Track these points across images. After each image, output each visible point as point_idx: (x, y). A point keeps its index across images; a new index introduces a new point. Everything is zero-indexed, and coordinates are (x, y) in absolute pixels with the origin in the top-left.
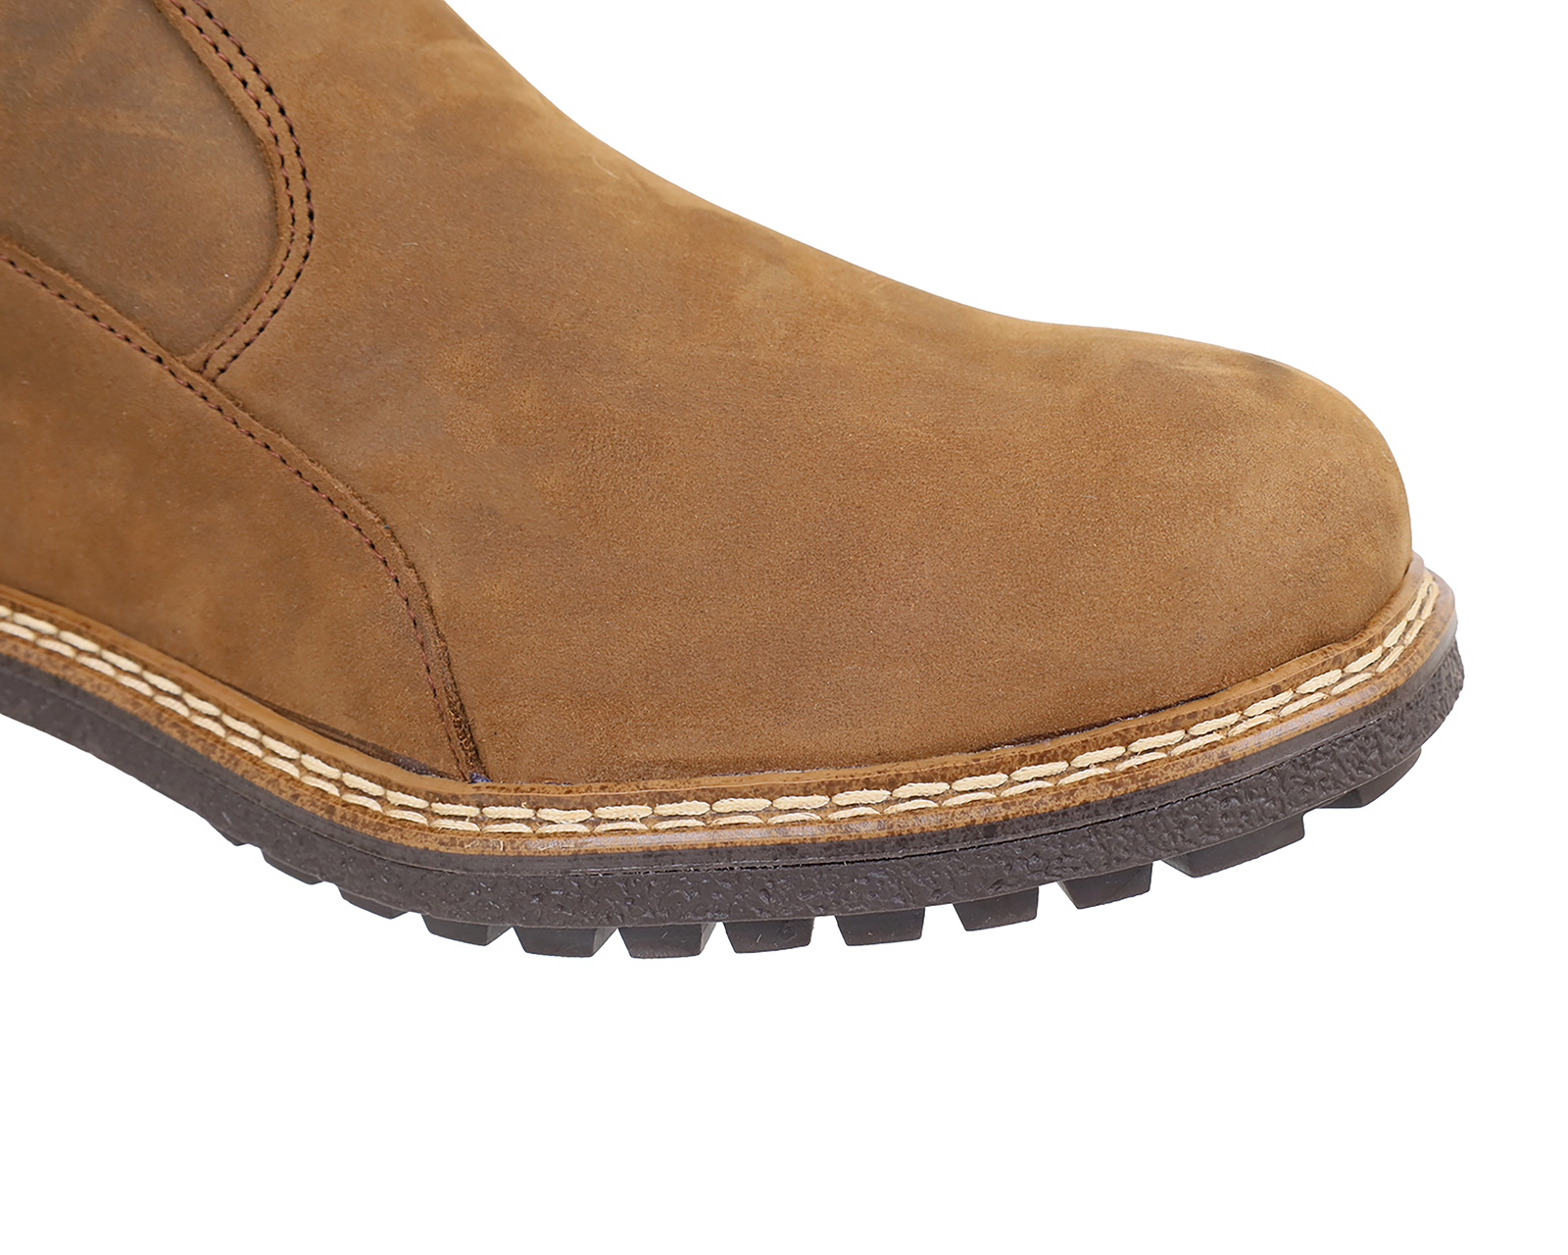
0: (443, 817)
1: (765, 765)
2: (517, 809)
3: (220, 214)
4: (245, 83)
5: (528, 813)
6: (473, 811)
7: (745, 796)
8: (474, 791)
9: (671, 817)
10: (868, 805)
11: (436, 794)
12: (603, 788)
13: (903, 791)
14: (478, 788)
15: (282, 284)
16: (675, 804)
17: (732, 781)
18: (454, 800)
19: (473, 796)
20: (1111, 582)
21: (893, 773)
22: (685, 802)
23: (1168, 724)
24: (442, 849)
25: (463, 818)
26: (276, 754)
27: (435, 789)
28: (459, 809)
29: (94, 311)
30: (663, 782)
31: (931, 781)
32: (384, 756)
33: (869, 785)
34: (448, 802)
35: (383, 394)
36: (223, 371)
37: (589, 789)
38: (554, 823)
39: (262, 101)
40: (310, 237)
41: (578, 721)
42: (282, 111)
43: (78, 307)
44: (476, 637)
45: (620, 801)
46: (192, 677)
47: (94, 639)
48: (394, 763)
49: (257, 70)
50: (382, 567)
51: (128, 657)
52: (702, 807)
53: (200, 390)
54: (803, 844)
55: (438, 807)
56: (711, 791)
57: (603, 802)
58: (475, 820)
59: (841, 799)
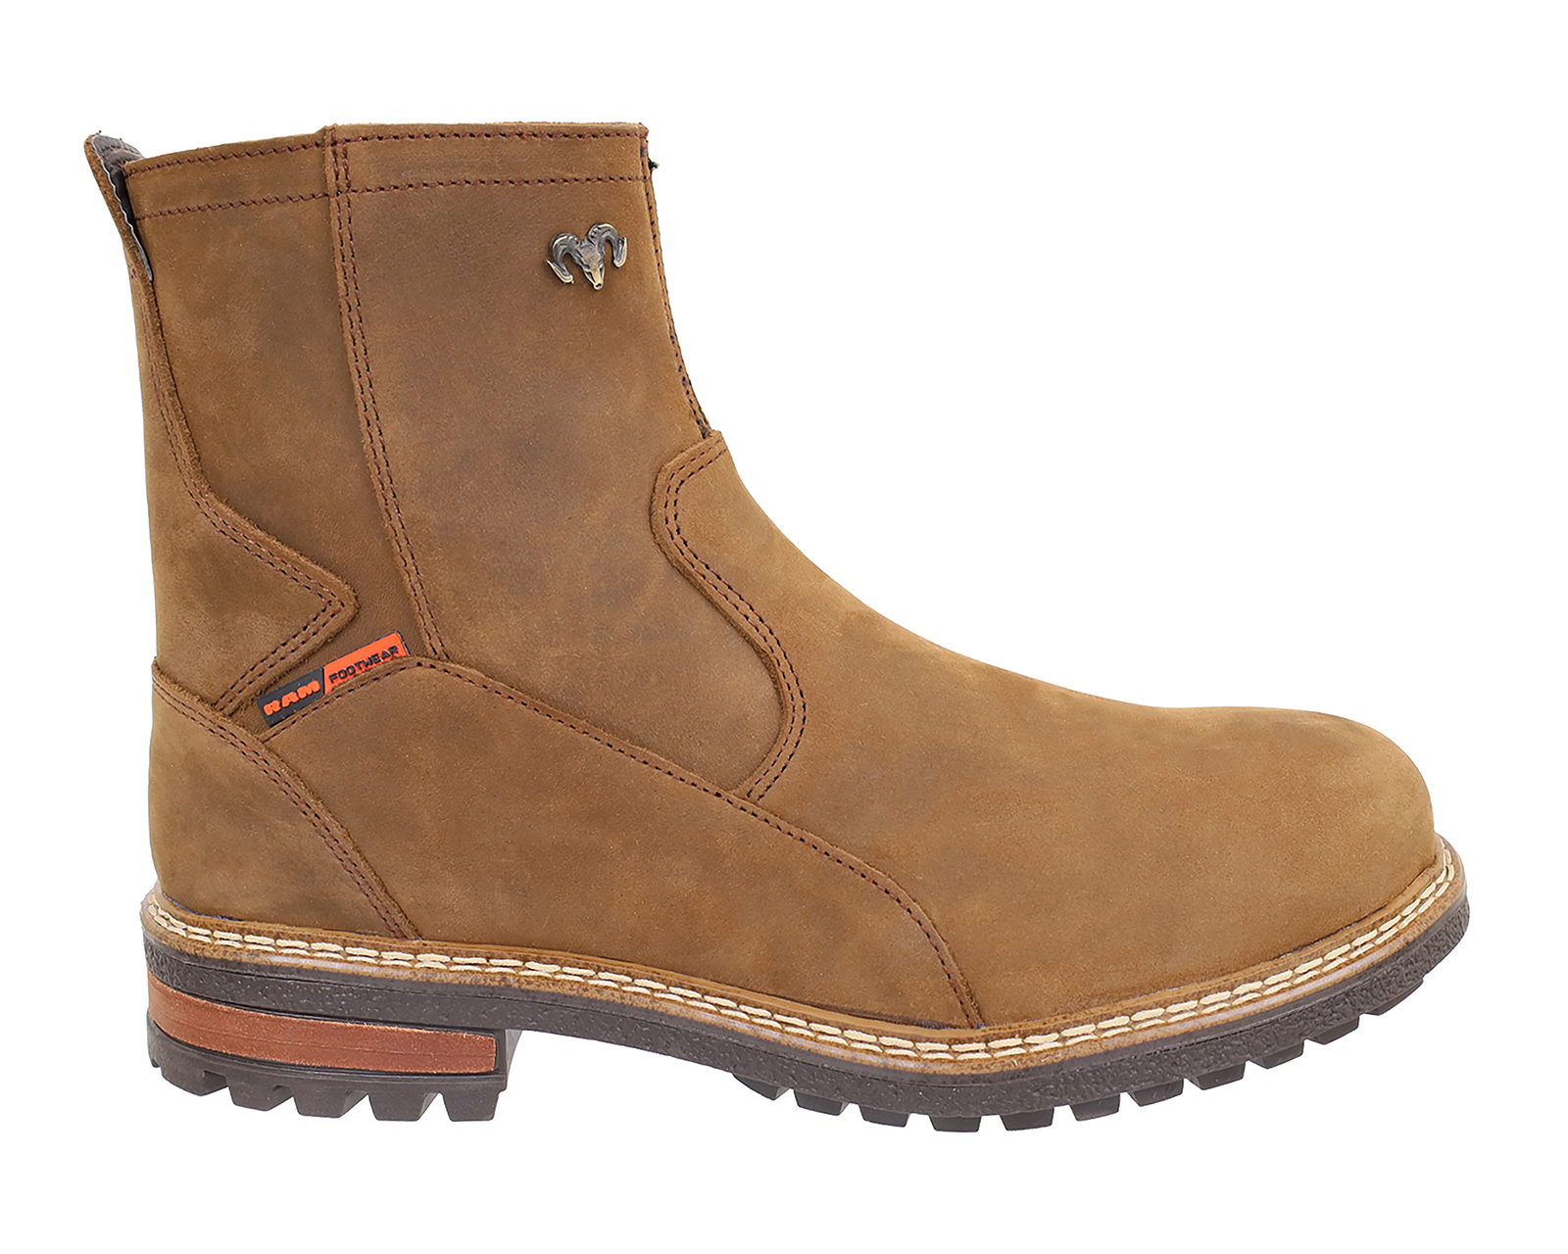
0: (963, 1053)
1: (1157, 988)
2: (1013, 1039)
3: (743, 699)
4: (747, 618)
5: (1019, 1041)
6: (982, 1046)
7: (1151, 1009)
8: (983, 1034)
9: (1109, 1029)
10: (1222, 1002)
11: (956, 1040)
12: (1065, 1018)
13: (1238, 991)
14: (984, 1031)
15: (793, 738)
16: (1111, 1021)
17: (1141, 1001)
18: (970, 1040)
19: (983, 1036)
20: (1333, 849)
21: (1233, 980)
22: (1116, 1018)
23: (1371, 927)
24: (974, 1072)
25: (978, 1051)
26: (824, 1033)
27: (956, 1036)
28: (974, 1046)
29: (669, 769)
30: (1100, 1008)
31: (1253, 981)
32: (907, 1022)
33: (1220, 989)
34: (965, 1043)
35: (871, 798)
36: (761, 797)
37: (1056, 1020)
38: (1037, 1044)
39: (759, 627)
40: (804, 707)
41: (1044, 979)
42: (771, 632)
43: (657, 768)
44: (969, 938)
45: (1078, 1023)
46: (744, 995)
47: (663, 982)
48: (917, 1025)
49: (751, 608)
50: (897, 904)
51: (693, 989)
52: (1125, 1020)
53: (751, 810)
54: (1196, 1031)
55: (955, 1048)
56: (1131, 1009)
57: (1067, 1026)
58: (986, 1051)
59: (1205, 1001)
